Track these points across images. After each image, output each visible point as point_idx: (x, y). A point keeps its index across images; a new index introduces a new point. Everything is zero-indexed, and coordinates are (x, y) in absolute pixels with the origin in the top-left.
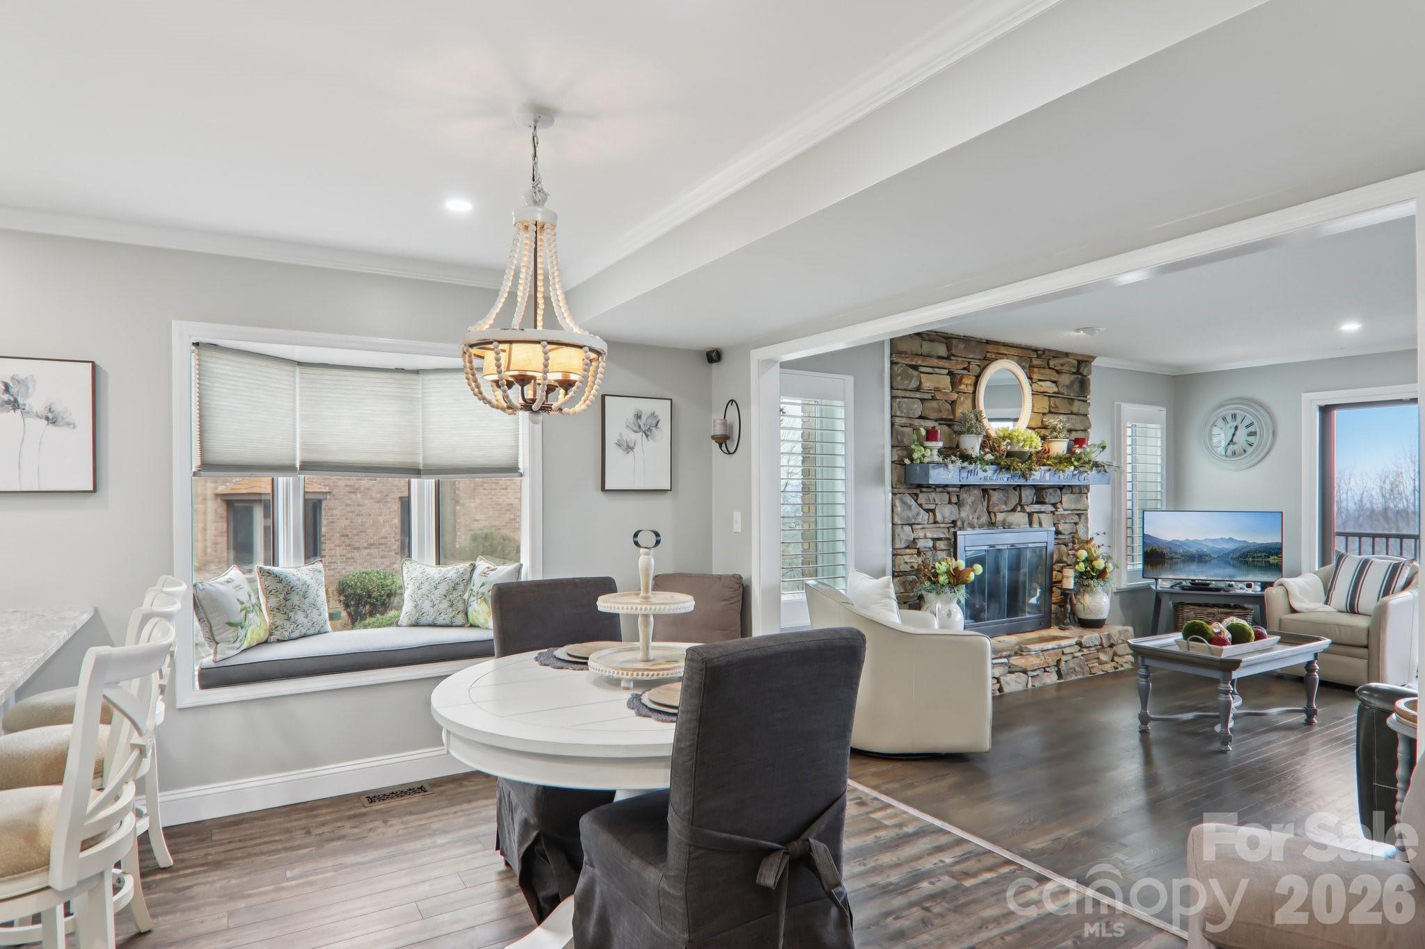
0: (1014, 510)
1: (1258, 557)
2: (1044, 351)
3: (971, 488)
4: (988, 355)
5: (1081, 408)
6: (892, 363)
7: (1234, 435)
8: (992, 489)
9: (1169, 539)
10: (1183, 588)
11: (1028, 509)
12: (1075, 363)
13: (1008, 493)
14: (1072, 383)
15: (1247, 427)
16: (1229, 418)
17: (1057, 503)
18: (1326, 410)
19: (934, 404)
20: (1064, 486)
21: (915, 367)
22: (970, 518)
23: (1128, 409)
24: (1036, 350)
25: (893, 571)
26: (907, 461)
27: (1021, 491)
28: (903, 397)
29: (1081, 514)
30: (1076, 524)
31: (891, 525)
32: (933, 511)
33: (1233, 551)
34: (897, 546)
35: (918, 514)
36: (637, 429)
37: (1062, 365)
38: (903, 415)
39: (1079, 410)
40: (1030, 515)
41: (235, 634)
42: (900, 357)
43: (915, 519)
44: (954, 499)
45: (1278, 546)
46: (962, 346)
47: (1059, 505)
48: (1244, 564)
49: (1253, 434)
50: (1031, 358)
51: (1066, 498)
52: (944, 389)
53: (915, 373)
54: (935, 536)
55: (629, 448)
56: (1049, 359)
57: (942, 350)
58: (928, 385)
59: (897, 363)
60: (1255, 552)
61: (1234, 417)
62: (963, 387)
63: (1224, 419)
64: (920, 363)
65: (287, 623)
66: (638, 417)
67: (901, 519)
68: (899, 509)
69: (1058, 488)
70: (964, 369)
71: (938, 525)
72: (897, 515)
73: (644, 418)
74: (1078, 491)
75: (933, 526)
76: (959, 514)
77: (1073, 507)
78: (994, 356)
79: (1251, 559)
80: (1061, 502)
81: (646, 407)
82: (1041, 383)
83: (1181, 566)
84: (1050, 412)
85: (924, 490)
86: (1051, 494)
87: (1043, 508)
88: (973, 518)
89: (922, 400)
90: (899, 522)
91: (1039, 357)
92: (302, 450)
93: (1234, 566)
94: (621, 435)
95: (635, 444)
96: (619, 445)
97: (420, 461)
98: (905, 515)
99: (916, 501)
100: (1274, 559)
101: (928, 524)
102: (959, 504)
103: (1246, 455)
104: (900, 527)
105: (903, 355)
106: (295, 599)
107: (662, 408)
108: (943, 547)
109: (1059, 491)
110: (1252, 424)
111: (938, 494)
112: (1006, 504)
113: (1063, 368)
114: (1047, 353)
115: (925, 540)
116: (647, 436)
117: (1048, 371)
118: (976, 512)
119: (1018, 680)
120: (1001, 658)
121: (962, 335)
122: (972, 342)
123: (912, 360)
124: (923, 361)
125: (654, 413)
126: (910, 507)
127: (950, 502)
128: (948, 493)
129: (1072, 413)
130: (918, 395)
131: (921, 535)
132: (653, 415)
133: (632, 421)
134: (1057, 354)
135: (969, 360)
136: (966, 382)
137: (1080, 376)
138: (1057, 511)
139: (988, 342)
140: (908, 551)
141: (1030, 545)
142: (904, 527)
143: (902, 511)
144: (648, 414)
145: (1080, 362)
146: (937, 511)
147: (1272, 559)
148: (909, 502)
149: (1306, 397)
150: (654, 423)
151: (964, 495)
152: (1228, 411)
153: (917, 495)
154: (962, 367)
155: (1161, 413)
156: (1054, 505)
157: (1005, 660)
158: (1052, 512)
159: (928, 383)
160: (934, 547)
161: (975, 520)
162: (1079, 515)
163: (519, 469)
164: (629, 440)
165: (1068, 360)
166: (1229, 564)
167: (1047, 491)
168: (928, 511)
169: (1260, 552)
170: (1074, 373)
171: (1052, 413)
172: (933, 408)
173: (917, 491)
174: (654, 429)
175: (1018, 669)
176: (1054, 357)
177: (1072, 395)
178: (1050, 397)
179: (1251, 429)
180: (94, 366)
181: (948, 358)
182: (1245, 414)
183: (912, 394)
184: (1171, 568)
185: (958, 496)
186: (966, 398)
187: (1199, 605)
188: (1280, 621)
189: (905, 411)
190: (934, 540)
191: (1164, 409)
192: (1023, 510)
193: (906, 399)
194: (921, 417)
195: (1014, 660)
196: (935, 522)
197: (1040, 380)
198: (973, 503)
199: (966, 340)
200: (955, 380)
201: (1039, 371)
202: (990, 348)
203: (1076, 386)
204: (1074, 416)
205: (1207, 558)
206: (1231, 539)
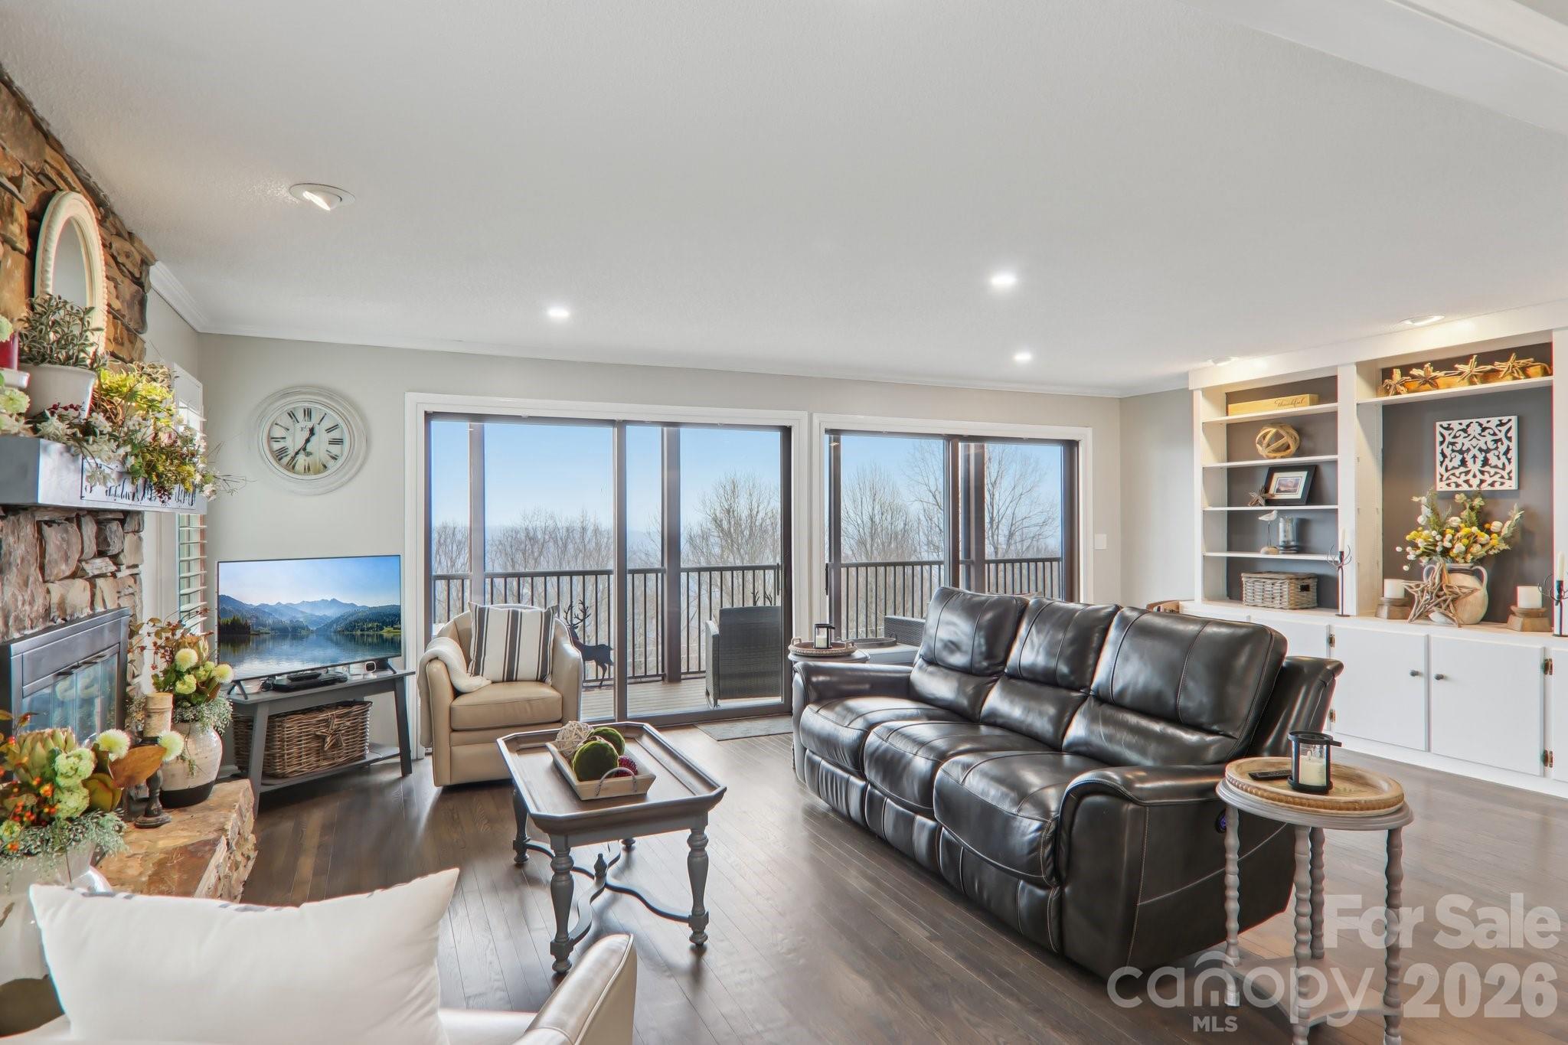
1: (367, 630)
4: (50, 170)
7: (308, 441)
9: (254, 604)
10: (278, 688)
11: (90, 570)
14: (133, 300)
15: (329, 430)
16: (300, 415)
17: (118, 554)
24: (98, 203)
29: (137, 575)
33: (337, 621)
40: (93, 583)
45: (396, 611)
47: (121, 559)
49: (338, 442)
51: (127, 541)
60: (362, 621)
61: (308, 413)
62: (15, 230)
63: (292, 415)
69: (120, 520)
78: (54, 179)
79: (359, 633)
80: (123, 551)
91: (102, 220)
100: (391, 630)
103: (326, 473)
110: (336, 427)
113: (126, 262)
118: (27, 584)
137: (141, 291)
138: (119, 571)
145: (142, 260)
147: (388, 632)
149: (411, 398)
151: (11, 541)
152: (299, 404)
156: (116, 558)
169: (369, 621)
170: (135, 281)
177: (133, 324)
179: (335, 434)
182: (328, 411)
187: (304, 712)
188: (451, 709)
192: (85, 573)
198: (23, 560)
203: (136, 308)
205: (304, 633)
206: (334, 601)
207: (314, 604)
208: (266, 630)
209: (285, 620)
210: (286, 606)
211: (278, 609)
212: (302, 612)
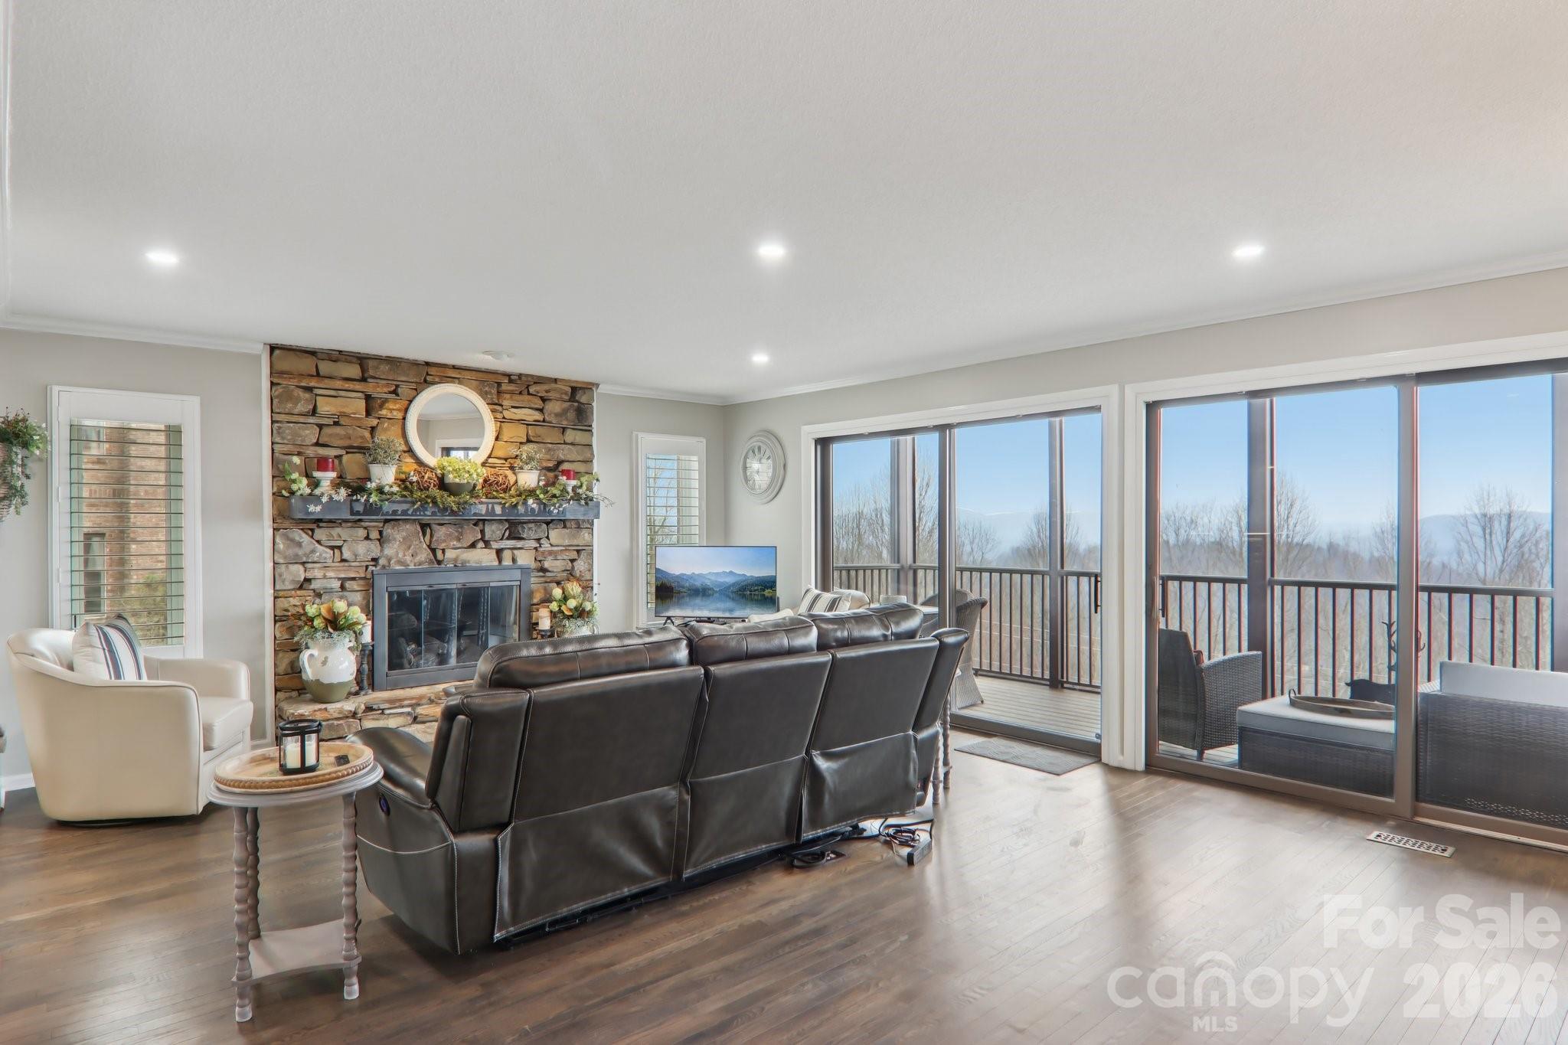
0: (473, 546)
1: (755, 591)
2: (520, 376)
3: (401, 522)
4: (429, 378)
5: (577, 437)
6: (272, 384)
8: (435, 524)
9: (677, 573)
11: (495, 545)
12: (569, 390)
13: (462, 528)
14: (565, 412)
15: (767, 459)
16: (756, 451)
17: (541, 539)
18: (824, 444)
19: (338, 430)
20: (552, 520)
21: (309, 389)
22: (400, 555)
23: (648, 441)
24: (509, 375)
25: (275, 616)
26: (285, 493)
27: (484, 525)
28: (288, 422)
29: (583, 551)
30: (572, 561)
31: (272, 564)
32: (340, 548)
33: (733, 585)
34: (277, 588)
35: (313, 551)
37: (547, 391)
38: (286, 441)
39: (575, 439)
40: (499, 552)
42: (282, 378)
43: (308, 557)
44: (374, 535)
45: (772, 580)
46: (384, 367)
47: (542, 541)
48: (743, 598)
49: (770, 467)
50: (499, 384)
51: (553, 534)
52: (355, 414)
53: (307, 395)
54: (343, 576)
56: (529, 385)
57: (354, 371)
58: (327, 409)
59: (279, 384)
60: (752, 585)
61: (760, 449)
62: (384, 412)
63: (754, 452)
64: (312, 384)
67: (285, 558)
68: (281, 546)
69: (545, 523)
70: (390, 393)
71: (346, 564)
72: (279, 552)
74: (574, 526)
75: (337, 564)
76: (382, 551)
77: (567, 542)
78: (437, 380)
79: (748, 593)
80: (548, 537)
82: (513, 410)
83: (687, 599)
84: (529, 441)
85: (321, 524)
86: (530, 529)
87: (519, 544)
88: (405, 555)
89: (321, 426)
90: (281, 561)
91: (511, 381)
93: (733, 599)
98: (290, 552)
99: (312, 537)
100: (769, 592)
101: (333, 562)
102: (382, 540)
104: (284, 566)
105: (285, 376)
108: (356, 588)
109: (545, 526)
110: (769, 456)
111: (346, 530)
112: (459, 540)
113: (549, 394)
114: (523, 378)
115: (325, 580)
117: (526, 397)
118: (409, 548)
119: (428, 730)
120: (403, 707)
121: (384, 355)
122: (402, 364)
123: (301, 381)
124: (317, 382)
126: (299, 544)
127: (367, 538)
128: (365, 528)
129: (565, 443)
130: (311, 420)
131: (318, 573)
134: (539, 380)
135: (398, 383)
136: (391, 407)
137: (576, 404)
138: (540, 546)
139: (427, 364)
140: (299, 592)
141: (492, 584)
142: (290, 566)
143: (288, 547)
145: (574, 390)
146: (344, 550)
147: (767, 593)
148: (297, 538)
149: (806, 429)
151: (389, 531)
152: (755, 443)
153: (312, 530)
154: (386, 390)
155: (700, 444)
156: (538, 540)
157: (409, 709)
158: (536, 548)
159: (326, 407)
160: (343, 587)
161: (408, 558)
162: (578, 551)
165: (557, 386)
166: (730, 598)
167: (524, 525)
168: (332, 548)
169: (757, 585)
170: (570, 401)
171: (532, 442)
172: (337, 435)
173: (313, 526)
175: (431, 719)
176: (535, 383)
177: (565, 423)
178: (527, 425)
179: (770, 462)
181: (363, 379)
182: (765, 447)
183: (302, 419)
184: (678, 602)
185: (381, 533)
186: (393, 425)
189: (289, 437)
190: (343, 580)
191: (704, 441)
192: (487, 544)
193: (291, 425)
194: (317, 444)
195: (423, 709)
196: (343, 560)
197: (513, 407)
198: (404, 539)
199: (392, 362)
200: (371, 405)
201: (511, 397)
202: (432, 371)
203: (571, 415)
204: (568, 446)
205: (710, 592)
206: (731, 572)
207: (717, 574)
208: (684, 590)
209: (698, 584)
210: (698, 575)
211: (692, 576)
212: (709, 579)
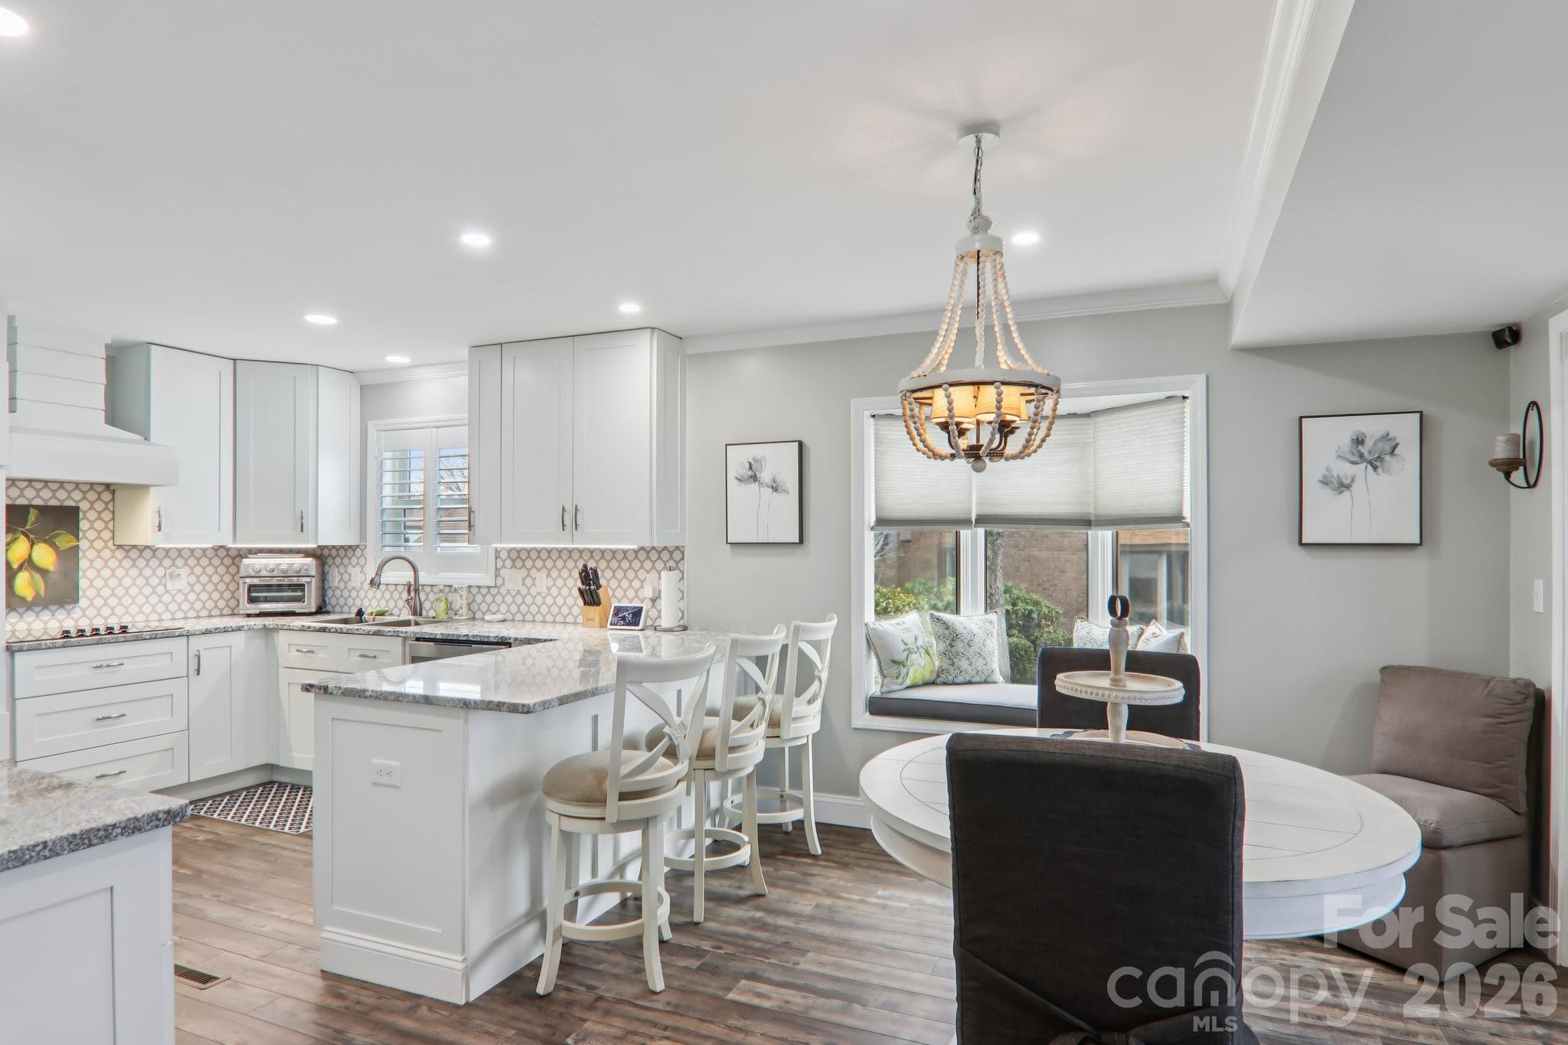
36: (1356, 459)
41: (897, 671)
55: (1343, 486)
65: (952, 668)
66: (1359, 441)
73: (1369, 444)
81: (1373, 427)
92: (979, 504)
94: (1328, 469)
95: (1353, 480)
96: (1325, 482)
97: (1090, 510)
106: (960, 646)
107: (1405, 429)
116: (1375, 468)
125: (1388, 435)
132: (1386, 437)
133: (1347, 449)
144: (1378, 435)
150: (1388, 448)
163: (1184, 518)
164: (1341, 474)
174: (1388, 458)
180: (801, 444)
